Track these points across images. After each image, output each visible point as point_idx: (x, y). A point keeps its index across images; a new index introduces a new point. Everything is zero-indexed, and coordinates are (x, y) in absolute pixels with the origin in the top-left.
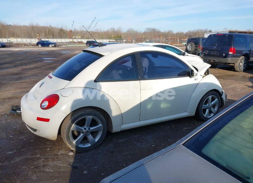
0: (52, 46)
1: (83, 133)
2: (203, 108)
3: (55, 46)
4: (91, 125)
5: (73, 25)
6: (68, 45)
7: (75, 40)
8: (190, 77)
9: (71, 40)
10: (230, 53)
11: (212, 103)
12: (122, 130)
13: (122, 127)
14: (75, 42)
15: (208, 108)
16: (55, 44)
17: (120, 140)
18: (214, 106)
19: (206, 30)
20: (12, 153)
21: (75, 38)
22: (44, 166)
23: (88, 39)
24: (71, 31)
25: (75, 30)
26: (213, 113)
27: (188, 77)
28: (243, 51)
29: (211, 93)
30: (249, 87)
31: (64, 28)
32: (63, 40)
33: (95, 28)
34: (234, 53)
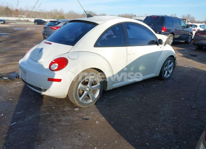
0: (2, 23)
1: (87, 91)
2: (164, 70)
3: (4, 23)
4: (92, 85)
5: (18, 4)
6: (16, 23)
7: (22, 19)
8: (158, 45)
9: (17, 18)
10: (163, 31)
11: (170, 66)
12: (113, 88)
13: (113, 86)
14: (21, 21)
15: (167, 70)
16: (4, 21)
17: (110, 97)
18: (170, 69)
19: (132, 14)
20: (21, 113)
21: (21, 17)
22: (59, 121)
23: (36, 18)
24: (17, 10)
25: (21, 9)
26: (170, 74)
27: (156, 46)
28: (171, 30)
29: (169, 58)
30: (181, 56)
31: (10, 7)
32: (10, 19)
33: (39, 9)
34: (165, 31)
